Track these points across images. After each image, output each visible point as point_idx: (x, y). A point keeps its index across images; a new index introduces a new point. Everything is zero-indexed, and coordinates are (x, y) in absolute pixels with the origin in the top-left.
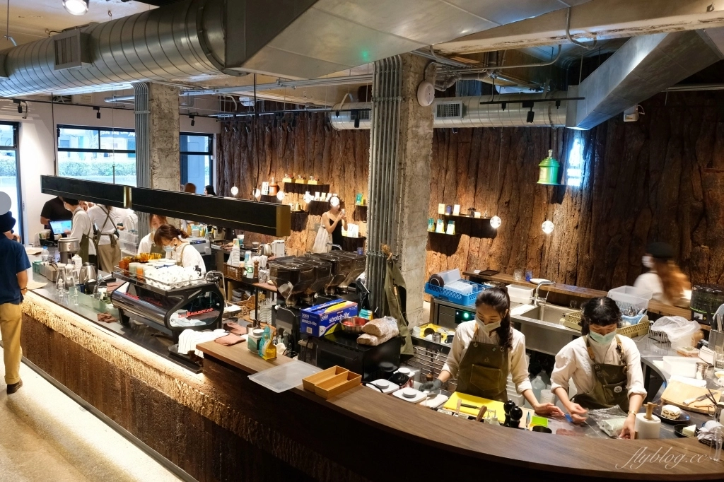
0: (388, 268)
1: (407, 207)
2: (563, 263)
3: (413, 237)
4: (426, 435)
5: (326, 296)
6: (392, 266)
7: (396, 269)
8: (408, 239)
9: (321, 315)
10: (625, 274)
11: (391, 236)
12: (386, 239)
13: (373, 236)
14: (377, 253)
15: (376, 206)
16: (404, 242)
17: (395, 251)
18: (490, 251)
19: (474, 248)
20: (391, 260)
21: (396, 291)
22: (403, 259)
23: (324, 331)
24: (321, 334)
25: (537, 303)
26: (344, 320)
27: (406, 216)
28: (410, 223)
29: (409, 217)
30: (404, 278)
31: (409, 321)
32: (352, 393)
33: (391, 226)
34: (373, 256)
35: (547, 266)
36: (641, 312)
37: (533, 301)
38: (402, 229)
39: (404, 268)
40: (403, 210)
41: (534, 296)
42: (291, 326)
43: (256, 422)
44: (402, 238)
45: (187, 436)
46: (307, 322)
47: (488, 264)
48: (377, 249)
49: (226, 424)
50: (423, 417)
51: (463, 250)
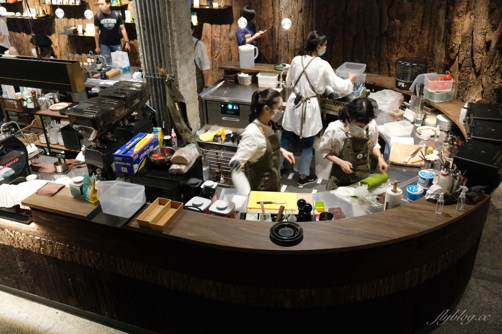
0: (167, 88)
1: (175, 31)
2: (292, 41)
3: (184, 56)
4: (251, 245)
5: (122, 127)
6: (170, 85)
7: (175, 87)
8: (180, 59)
9: (132, 156)
10: (341, 48)
11: (164, 59)
12: (161, 61)
13: (148, 61)
14: (155, 75)
15: (146, 33)
16: (178, 63)
17: (171, 72)
18: (230, 35)
19: (215, 34)
20: (169, 81)
21: (177, 106)
22: (179, 77)
23: (138, 167)
24: (135, 171)
25: (282, 85)
26: (151, 153)
27: (176, 39)
28: (179, 45)
29: (177, 39)
30: (182, 93)
31: (192, 127)
32: (180, 219)
33: (163, 50)
34: (151, 78)
35: (278, 44)
36: (362, 85)
37: (279, 85)
38: (173, 52)
39: (181, 85)
40: (172, 35)
41: (279, 80)
42: (102, 163)
43: (98, 254)
44: (175, 60)
45: (31, 271)
46: (120, 163)
47: (230, 47)
48: (154, 71)
49: (69, 258)
50: (243, 229)
51: (206, 37)
